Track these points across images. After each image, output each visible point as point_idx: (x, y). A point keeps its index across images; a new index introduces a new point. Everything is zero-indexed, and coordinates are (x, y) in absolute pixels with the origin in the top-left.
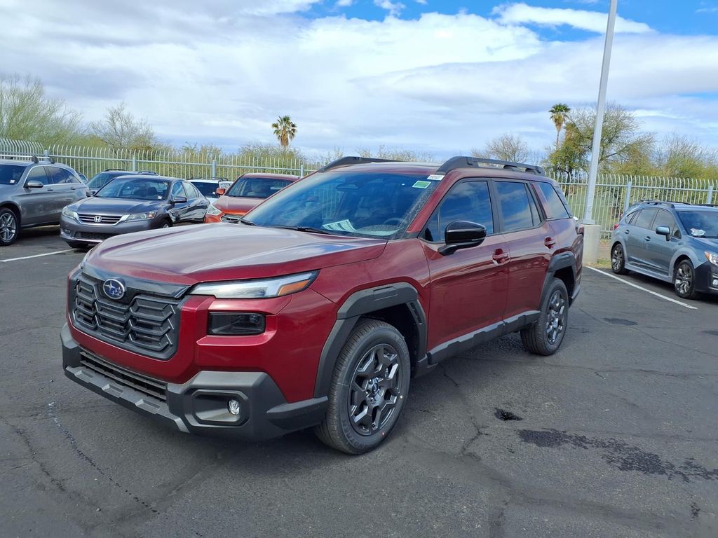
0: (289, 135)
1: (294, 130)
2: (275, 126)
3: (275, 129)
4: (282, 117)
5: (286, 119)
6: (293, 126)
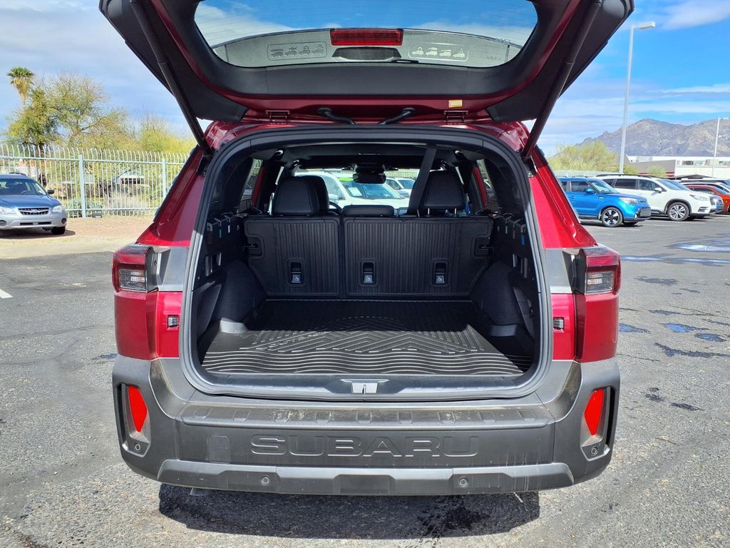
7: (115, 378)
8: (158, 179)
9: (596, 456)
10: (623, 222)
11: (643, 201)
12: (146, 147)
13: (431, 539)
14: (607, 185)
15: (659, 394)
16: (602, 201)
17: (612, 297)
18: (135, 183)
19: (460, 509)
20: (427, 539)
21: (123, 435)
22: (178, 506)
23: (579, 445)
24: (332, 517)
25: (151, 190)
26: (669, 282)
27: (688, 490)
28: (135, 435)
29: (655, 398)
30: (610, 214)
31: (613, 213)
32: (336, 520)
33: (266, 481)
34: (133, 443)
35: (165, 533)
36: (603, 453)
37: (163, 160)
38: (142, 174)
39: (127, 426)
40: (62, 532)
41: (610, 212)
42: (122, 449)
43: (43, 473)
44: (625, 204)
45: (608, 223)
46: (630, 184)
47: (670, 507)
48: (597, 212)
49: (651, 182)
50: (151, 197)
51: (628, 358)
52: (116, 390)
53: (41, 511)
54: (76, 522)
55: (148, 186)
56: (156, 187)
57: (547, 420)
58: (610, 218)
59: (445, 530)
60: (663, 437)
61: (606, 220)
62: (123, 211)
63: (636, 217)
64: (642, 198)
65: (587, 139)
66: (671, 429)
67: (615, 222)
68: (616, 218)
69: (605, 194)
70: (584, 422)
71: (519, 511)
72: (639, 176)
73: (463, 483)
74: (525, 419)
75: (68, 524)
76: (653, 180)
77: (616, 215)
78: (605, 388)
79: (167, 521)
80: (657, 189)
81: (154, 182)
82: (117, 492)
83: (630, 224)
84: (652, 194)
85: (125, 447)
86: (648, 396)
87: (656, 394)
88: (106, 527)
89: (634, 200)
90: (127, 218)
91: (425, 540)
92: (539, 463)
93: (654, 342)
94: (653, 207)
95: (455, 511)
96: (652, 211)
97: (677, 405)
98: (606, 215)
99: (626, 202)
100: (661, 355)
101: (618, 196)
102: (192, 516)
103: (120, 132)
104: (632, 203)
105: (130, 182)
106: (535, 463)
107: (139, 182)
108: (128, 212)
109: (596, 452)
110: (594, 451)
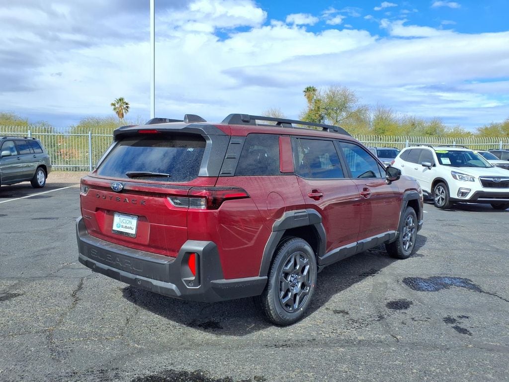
0: (124, 111)
1: (128, 107)
2: (113, 105)
3: (113, 107)
4: (118, 98)
5: (121, 100)
6: (127, 104)
23: (181, 278)
106: (163, 281)
109: (192, 285)
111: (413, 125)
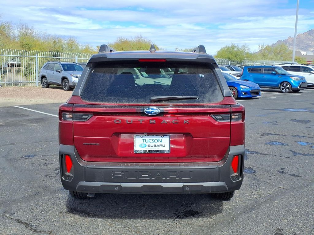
7: (60, 152)
8: (29, 64)
9: (236, 180)
10: (292, 90)
11: (303, 78)
12: (22, 46)
13: (178, 220)
14: (283, 70)
15: (285, 171)
16: (281, 79)
17: (242, 122)
18: (15, 66)
19: (190, 210)
20: (177, 220)
21: (63, 174)
22: (75, 210)
23: (229, 176)
24: (139, 213)
25: (25, 71)
26: (306, 122)
27: (285, 204)
28: (67, 174)
29: (283, 172)
30: (285, 86)
31: (286, 85)
32: (140, 214)
33: (117, 188)
34: (66, 177)
35: (72, 219)
36: (239, 179)
37: (36, 55)
38: (20, 62)
39: (64, 170)
40: (31, 218)
41: (285, 85)
42: (62, 179)
43: (15, 200)
44: (293, 80)
45: (284, 91)
46: (297, 69)
47: (276, 210)
48: (277, 85)
49: (309, 68)
50: (25, 75)
51: (275, 156)
52: (61, 157)
53: (20, 212)
54: (35, 216)
55: (23, 68)
56: (28, 69)
57: (217, 166)
58: (285, 88)
59: (184, 217)
60: (281, 187)
61: (283, 89)
62: (14, 84)
63: (299, 87)
64: (302, 77)
65: (279, 41)
66: (285, 184)
67: (288, 90)
68: (288, 88)
69: (282, 75)
70: (231, 167)
71: (214, 211)
72: (302, 64)
73: (187, 188)
74: (209, 166)
75: (32, 216)
76: (310, 67)
77: (288, 86)
78: (239, 155)
79: (72, 215)
80: (311, 72)
81: (27, 66)
82: (49, 206)
83: (296, 91)
84: (309, 75)
85: (63, 178)
86: (279, 171)
87: (283, 171)
88: (48, 217)
89: (298, 78)
90: (16, 88)
91: (176, 220)
92: (215, 182)
93: (289, 150)
94: (308, 82)
95: (189, 211)
96: (308, 84)
97: (291, 175)
98: (283, 86)
99: (293, 79)
100: (291, 155)
101: (289, 76)
102: (82, 213)
103: (7, 37)
104: (296, 79)
105: (13, 66)
106: (213, 182)
107: (18, 66)
108: (17, 84)
109: (236, 179)
110: (235, 178)
111: (55, 42)
